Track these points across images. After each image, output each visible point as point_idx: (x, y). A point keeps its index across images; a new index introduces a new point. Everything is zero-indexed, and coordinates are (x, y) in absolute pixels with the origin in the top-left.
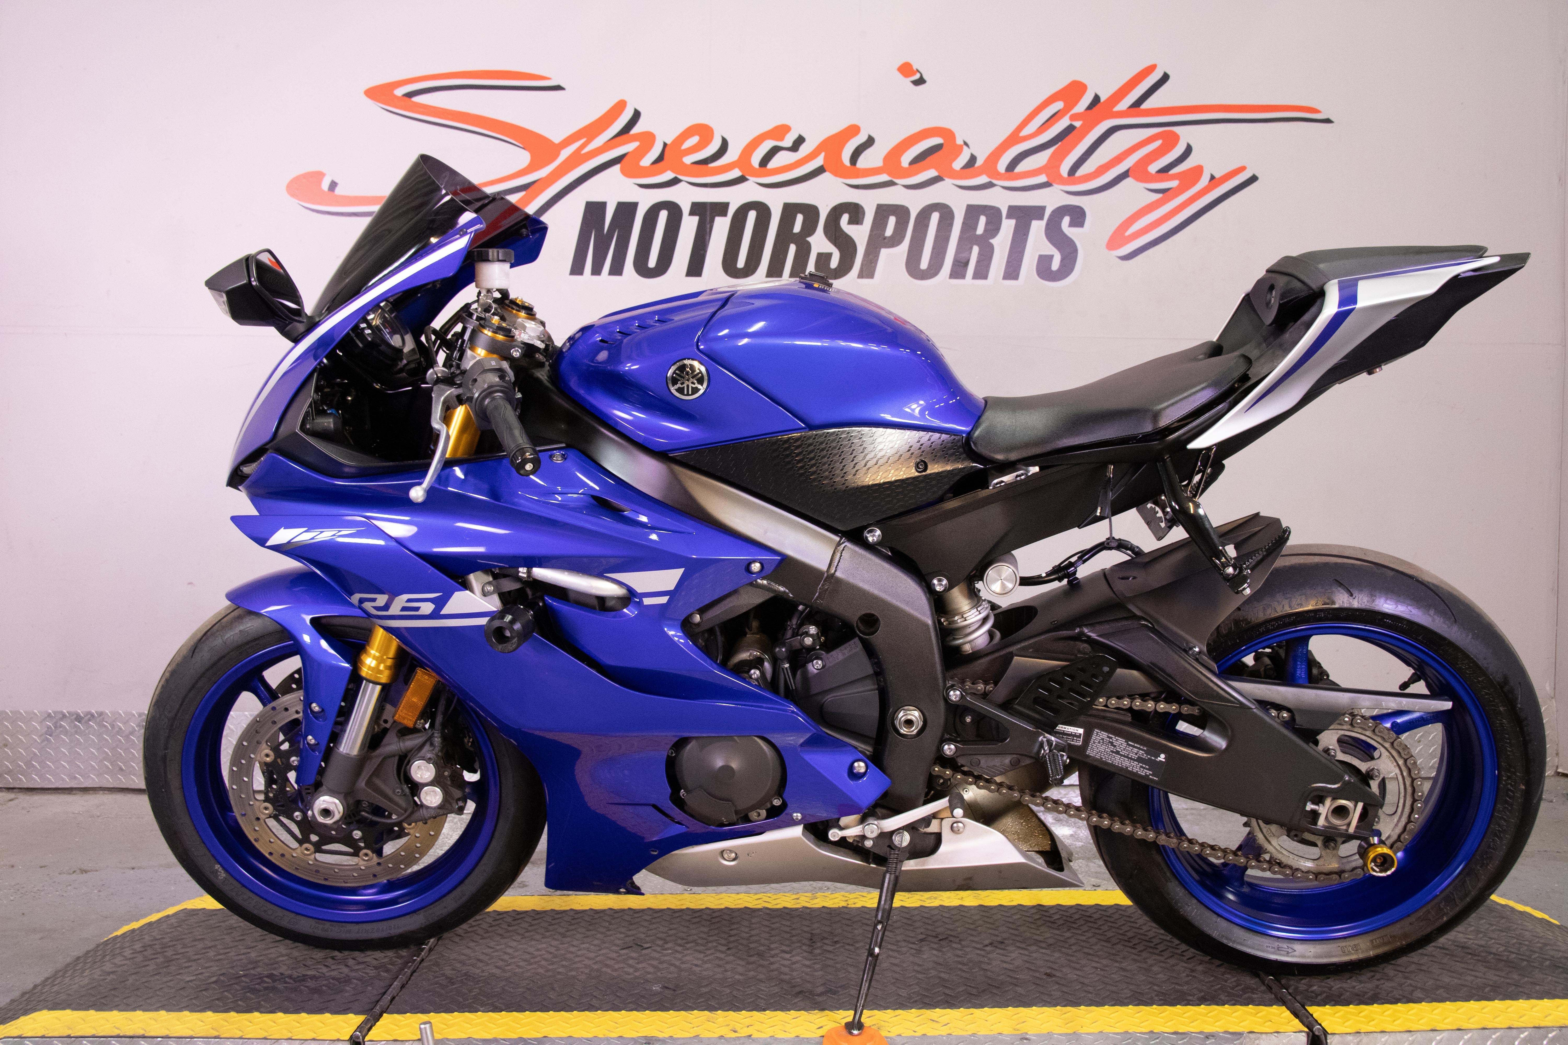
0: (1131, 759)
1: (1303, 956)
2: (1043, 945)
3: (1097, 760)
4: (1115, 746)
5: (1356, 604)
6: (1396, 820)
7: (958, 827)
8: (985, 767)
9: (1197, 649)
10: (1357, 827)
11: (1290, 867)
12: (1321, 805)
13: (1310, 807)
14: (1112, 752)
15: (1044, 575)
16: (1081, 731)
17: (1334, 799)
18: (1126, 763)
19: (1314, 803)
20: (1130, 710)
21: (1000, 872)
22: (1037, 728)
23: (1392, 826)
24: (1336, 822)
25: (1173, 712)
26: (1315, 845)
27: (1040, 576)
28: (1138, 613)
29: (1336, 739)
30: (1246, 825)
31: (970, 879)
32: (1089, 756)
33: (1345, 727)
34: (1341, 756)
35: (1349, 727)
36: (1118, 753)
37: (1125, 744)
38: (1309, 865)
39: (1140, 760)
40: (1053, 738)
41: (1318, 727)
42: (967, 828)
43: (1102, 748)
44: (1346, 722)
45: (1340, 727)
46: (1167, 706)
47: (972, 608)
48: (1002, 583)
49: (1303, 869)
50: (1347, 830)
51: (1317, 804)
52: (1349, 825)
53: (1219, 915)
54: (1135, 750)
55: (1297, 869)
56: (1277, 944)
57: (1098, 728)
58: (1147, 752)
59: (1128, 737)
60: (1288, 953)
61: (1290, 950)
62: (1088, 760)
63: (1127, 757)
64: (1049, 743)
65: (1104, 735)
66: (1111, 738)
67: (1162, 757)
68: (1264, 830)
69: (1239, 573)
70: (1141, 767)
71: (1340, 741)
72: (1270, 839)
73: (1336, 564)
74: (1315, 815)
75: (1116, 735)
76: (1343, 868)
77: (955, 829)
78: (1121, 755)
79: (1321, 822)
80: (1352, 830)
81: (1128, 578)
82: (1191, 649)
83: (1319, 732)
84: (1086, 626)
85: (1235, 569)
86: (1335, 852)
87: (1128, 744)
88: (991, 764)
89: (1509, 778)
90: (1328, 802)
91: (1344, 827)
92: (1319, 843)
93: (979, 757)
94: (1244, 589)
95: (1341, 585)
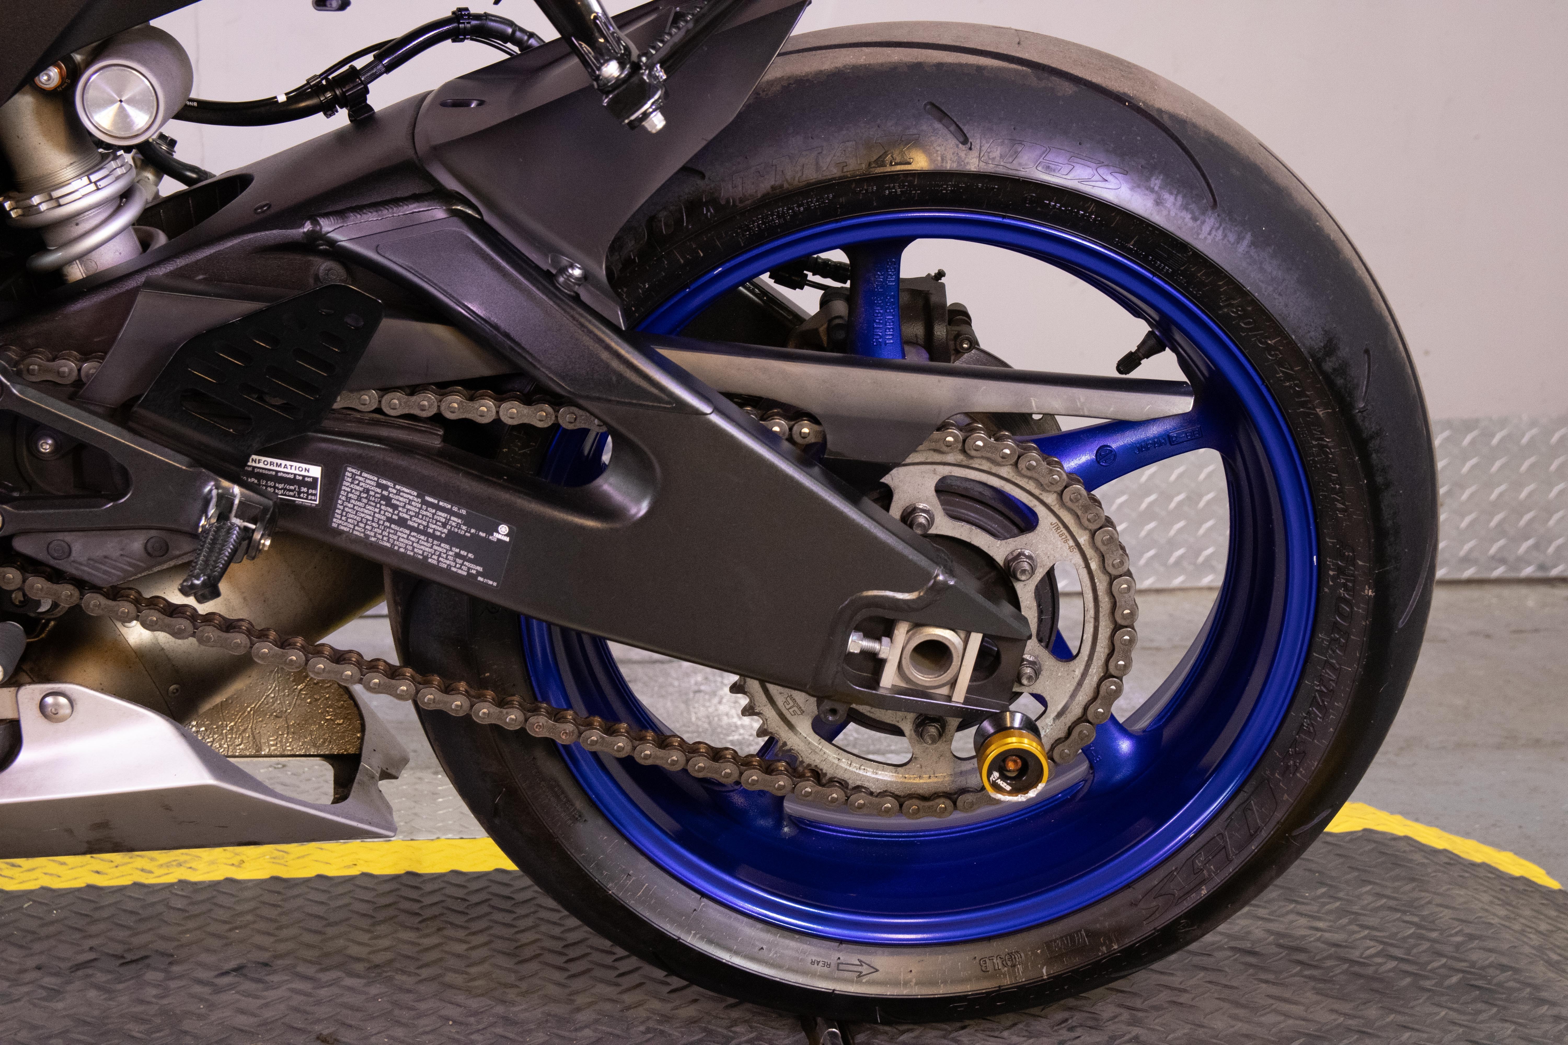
0: (433, 536)
1: (896, 983)
2: (359, 967)
3: (357, 540)
4: (395, 507)
5: (973, 163)
6: (1078, 673)
7: (56, 705)
8: (83, 559)
9: (577, 272)
10: (970, 690)
11: (843, 784)
12: (885, 640)
13: (856, 643)
14: (389, 520)
15: (282, 98)
16: (315, 471)
17: (917, 625)
18: (421, 547)
19: (870, 635)
20: (438, 419)
21: (168, 808)
22: (197, 462)
23: (1071, 687)
24: (922, 678)
25: (540, 425)
26: (897, 731)
27: (271, 102)
28: (451, 184)
29: (931, 483)
30: (736, 689)
31: (104, 825)
32: (338, 532)
33: (950, 458)
34: (944, 526)
35: (959, 457)
36: (402, 522)
37: (418, 501)
38: (886, 776)
39: (452, 539)
40: (237, 490)
41: (880, 458)
42: (79, 707)
43: (367, 512)
44: (949, 445)
45: (937, 458)
46: (526, 410)
47: (79, 176)
48: (122, 110)
49: (873, 788)
50: (949, 698)
51: (878, 639)
52: (953, 684)
53: (703, 895)
54: (442, 516)
55: (858, 788)
56: (838, 955)
57: (354, 465)
58: (468, 521)
59: (423, 486)
60: (860, 975)
61: (865, 969)
62: (339, 542)
63: (424, 532)
64: (225, 500)
65: (369, 480)
66: (385, 488)
67: (503, 532)
68: (780, 701)
69: (629, 76)
70: (457, 555)
71: (944, 489)
72: (793, 720)
73: (940, 66)
74: (876, 663)
75: (397, 480)
76: (962, 782)
77: (49, 710)
78: (412, 529)
79: (889, 679)
80: (959, 696)
81: (469, 105)
82: (563, 270)
83: (886, 469)
84: (326, 215)
85: (622, 66)
86: (941, 746)
87: (424, 502)
88: (99, 553)
89: (1340, 571)
90: (901, 631)
91: (945, 691)
92: (907, 727)
93: (68, 537)
94: (646, 115)
95: (942, 115)
